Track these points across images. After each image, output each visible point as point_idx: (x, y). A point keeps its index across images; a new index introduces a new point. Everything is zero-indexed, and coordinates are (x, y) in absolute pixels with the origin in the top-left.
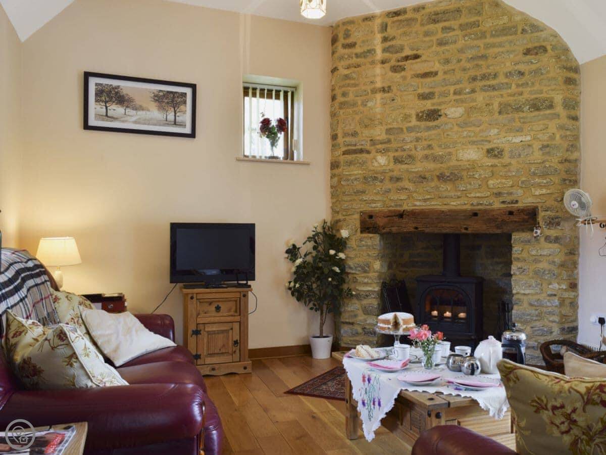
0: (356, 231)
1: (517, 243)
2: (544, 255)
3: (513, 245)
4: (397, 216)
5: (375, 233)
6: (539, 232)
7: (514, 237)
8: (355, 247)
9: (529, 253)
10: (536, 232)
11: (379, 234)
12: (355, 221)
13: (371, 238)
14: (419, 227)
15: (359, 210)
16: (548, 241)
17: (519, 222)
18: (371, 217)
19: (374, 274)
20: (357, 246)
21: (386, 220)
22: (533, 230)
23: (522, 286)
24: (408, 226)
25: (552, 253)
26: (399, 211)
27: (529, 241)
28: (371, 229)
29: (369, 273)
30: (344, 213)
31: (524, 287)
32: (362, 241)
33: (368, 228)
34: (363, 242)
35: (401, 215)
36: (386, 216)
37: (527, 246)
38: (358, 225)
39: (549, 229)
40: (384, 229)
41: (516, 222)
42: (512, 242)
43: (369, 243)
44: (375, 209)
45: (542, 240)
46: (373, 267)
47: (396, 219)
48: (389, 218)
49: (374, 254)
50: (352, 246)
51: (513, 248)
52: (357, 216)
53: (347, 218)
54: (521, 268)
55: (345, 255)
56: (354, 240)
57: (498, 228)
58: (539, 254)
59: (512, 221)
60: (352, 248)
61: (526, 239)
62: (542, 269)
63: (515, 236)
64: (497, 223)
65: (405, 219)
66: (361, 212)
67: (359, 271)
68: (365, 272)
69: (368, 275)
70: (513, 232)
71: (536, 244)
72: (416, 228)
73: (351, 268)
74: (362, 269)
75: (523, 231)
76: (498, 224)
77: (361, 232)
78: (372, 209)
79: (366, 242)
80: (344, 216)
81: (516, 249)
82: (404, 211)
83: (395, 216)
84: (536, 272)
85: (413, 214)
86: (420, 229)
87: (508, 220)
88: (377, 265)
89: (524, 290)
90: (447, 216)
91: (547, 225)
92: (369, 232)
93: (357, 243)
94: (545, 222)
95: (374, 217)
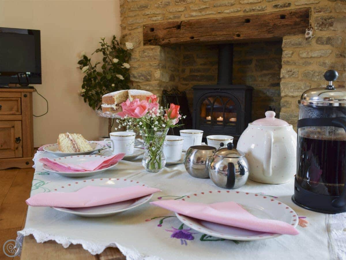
0: (140, 43)
1: (288, 47)
2: (314, 57)
3: (283, 49)
4: (175, 27)
5: (155, 45)
6: (311, 33)
7: (285, 40)
8: (139, 58)
9: (299, 55)
10: (308, 34)
11: (159, 45)
12: (139, 34)
13: (152, 49)
14: (195, 36)
15: (142, 25)
16: (319, 42)
17: (290, 25)
18: (152, 30)
19: (155, 82)
20: (141, 57)
21: (165, 32)
22: (305, 32)
23: (291, 89)
24: (185, 36)
25: (323, 55)
26: (177, 22)
27: (300, 44)
28: (152, 41)
29: (150, 81)
30: (130, 28)
31: (292, 90)
32: (145, 52)
33: (150, 41)
34: (146, 54)
35: (179, 27)
36: (165, 28)
37: (298, 49)
38: (141, 38)
39: (321, 30)
40: (163, 40)
41: (287, 25)
42: (283, 46)
43: (151, 53)
44: (156, 22)
45: (314, 42)
46: (154, 76)
47: (175, 30)
48: (167, 30)
49: (155, 64)
50: (136, 57)
51: (283, 52)
52: (140, 30)
53: (132, 32)
54: (291, 71)
55: (130, 65)
56: (138, 52)
57: (269, 32)
58: (309, 56)
59: (283, 25)
60: (137, 59)
61: (296, 42)
62: (312, 71)
63: (287, 40)
64: (268, 28)
65: (183, 30)
66: (144, 26)
67: (142, 79)
68: (148, 80)
69: (150, 83)
70: (284, 35)
71: (307, 46)
72: (192, 38)
73: (135, 77)
74: (145, 78)
75: (294, 34)
76: (270, 29)
77: (145, 44)
78: (154, 22)
79: (148, 53)
80: (129, 30)
81: (287, 53)
82: (181, 22)
83: (174, 27)
84: (306, 75)
85: (190, 25)
86: (195, 38)
87: (280, 23)
88: (158, 74)
89: (292, 92)
90: (221, 25)
91: (320, 26)
92: (151, 44)
93: (140, 55)
94: (318, 24)
95: (155, 30)
